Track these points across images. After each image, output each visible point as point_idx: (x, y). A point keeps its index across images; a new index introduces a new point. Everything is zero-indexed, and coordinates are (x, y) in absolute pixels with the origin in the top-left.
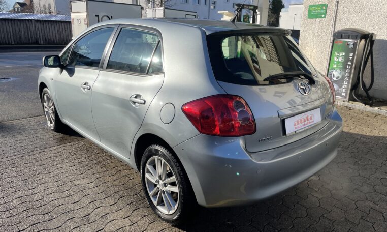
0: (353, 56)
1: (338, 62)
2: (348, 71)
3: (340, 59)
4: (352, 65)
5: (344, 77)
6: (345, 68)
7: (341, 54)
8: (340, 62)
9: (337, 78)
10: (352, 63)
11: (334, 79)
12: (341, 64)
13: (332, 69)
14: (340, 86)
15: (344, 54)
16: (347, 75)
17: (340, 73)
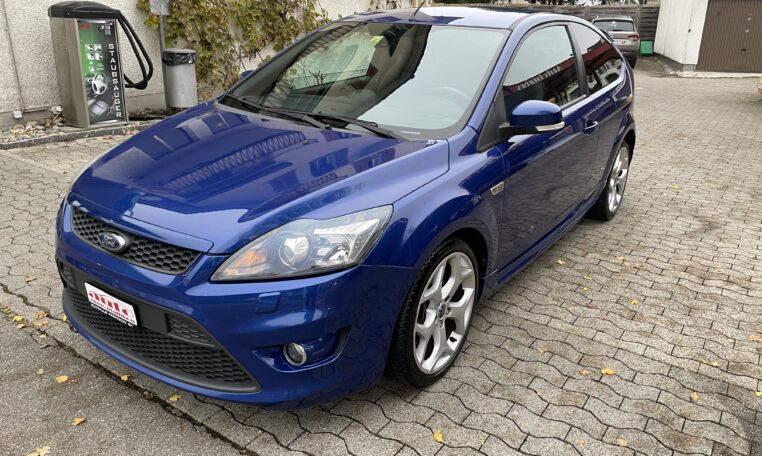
0: (115, 49)
1: (95, 61)
2: (114, 74)
3: (98, 56)
4: (117, 64)
5: (111, 86)
6: (107, 71)
7: (96, 48)
8: (99, 62)
9: (102, 89)
10: (116, 60)
11: (98, 92)
12: (101, 65)
13: (89, 76)
14: (110, 103)
15: (100, 47)
16: (115, 81)
17: (104, 81)
